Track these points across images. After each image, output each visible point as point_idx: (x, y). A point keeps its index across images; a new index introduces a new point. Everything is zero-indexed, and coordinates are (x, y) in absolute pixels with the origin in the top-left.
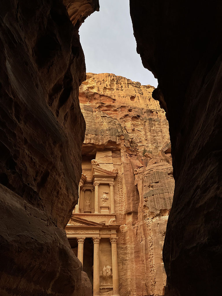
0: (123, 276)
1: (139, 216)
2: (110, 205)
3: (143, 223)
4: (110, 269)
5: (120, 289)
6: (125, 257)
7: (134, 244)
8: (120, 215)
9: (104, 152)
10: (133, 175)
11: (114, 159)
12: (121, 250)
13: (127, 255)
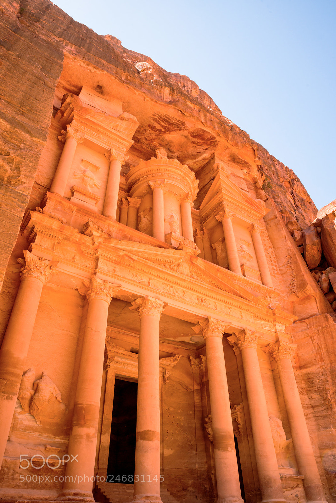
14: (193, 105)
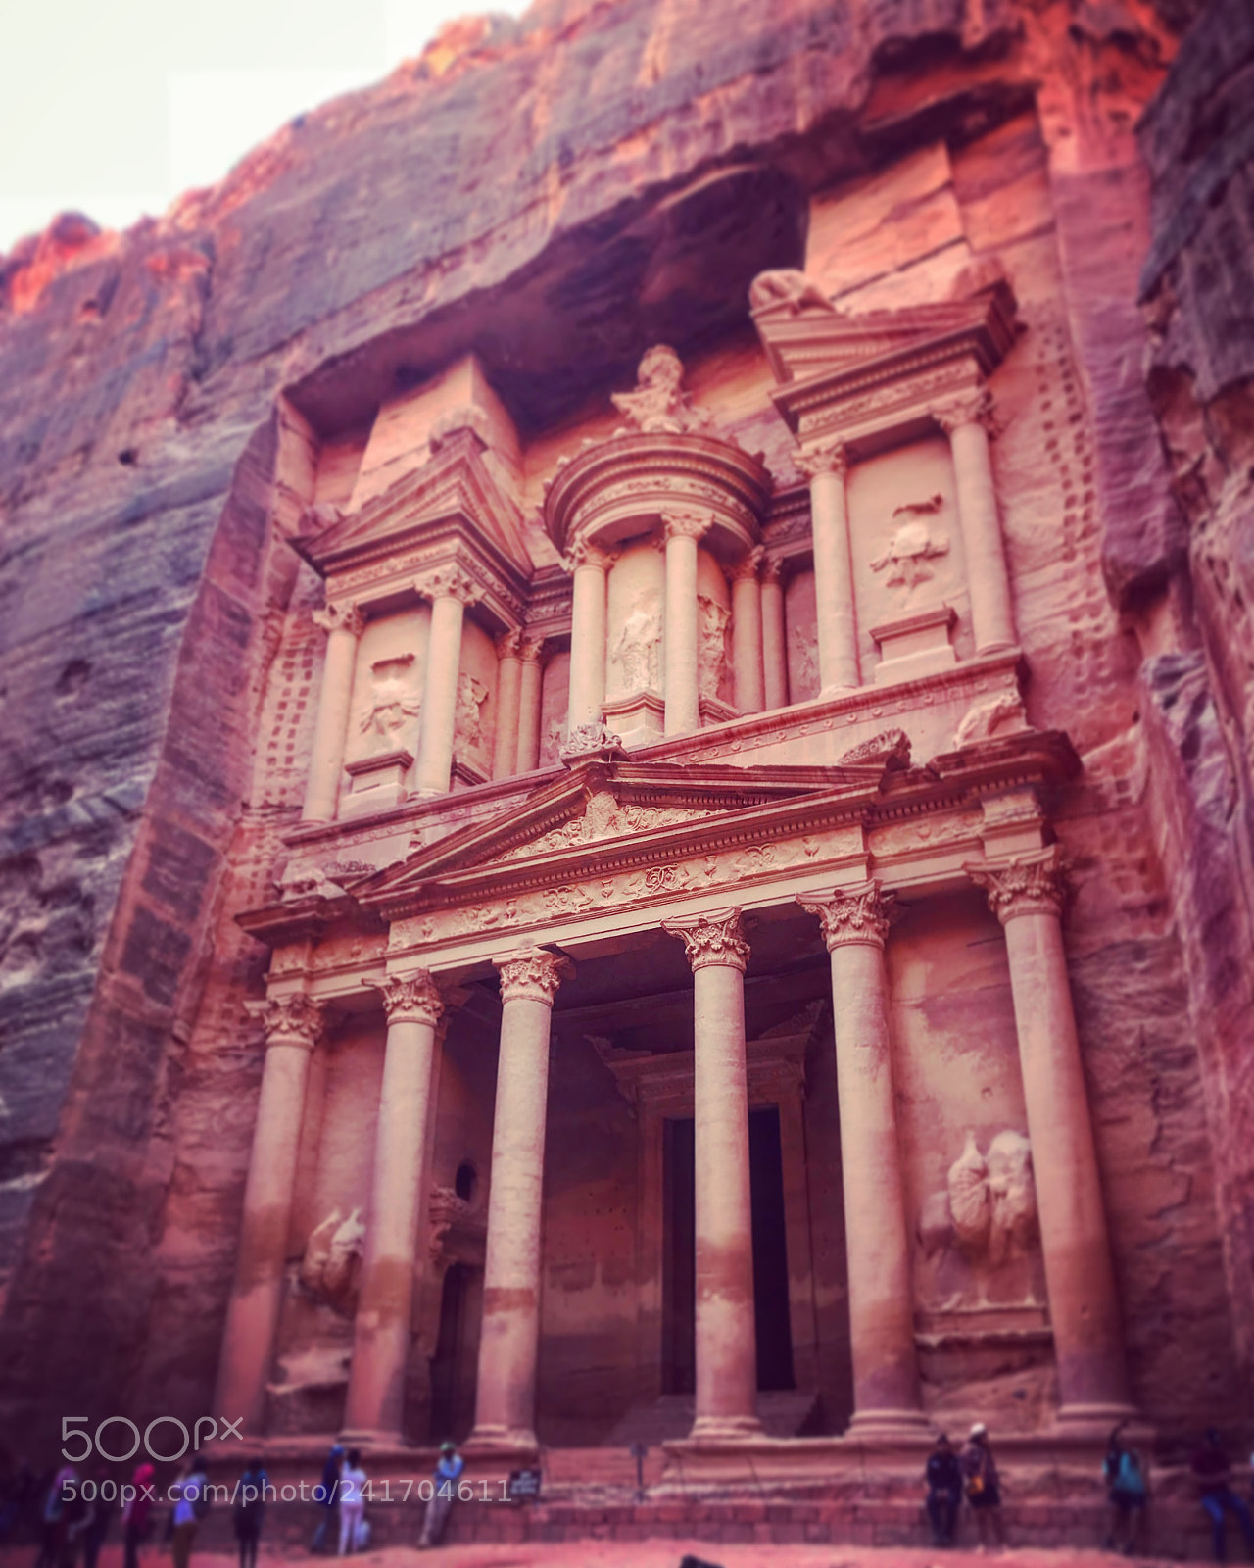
0: (1173, 1220)
2: (967, 594)
4: (1017, 1165)
6: (1179, 1030)
8: (1078, 652)
11: (980, 209)
12: (1131, 971)
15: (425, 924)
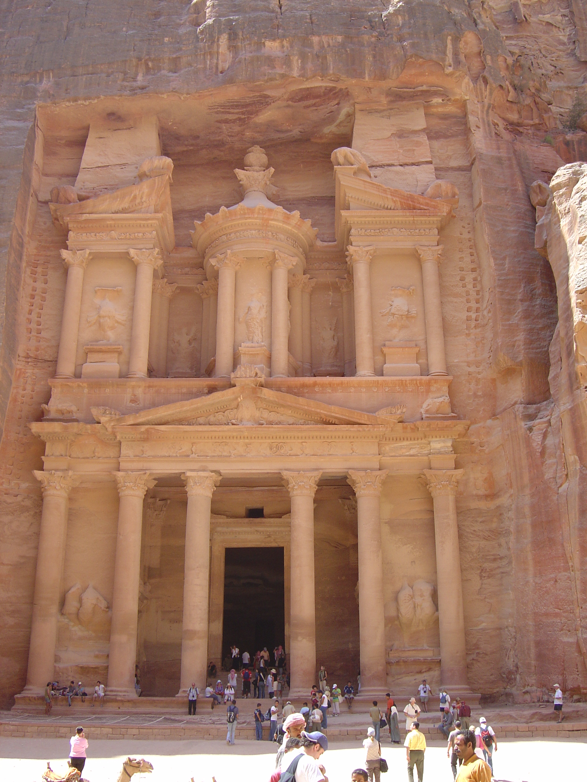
0: (484, 618)
1: (556, 377)
2: (425, 341)
3: (573, 401)
4: (427, 594)
5: (472, 664)
6: (494, 547)
7: (532, 495)
8: (469, 381)
9: (389, 117)
10: (529, 208)
11: (436, 144)
12: (477, 521)
13: (503, 540)
14: (278, 41)
15: (143, 447)
